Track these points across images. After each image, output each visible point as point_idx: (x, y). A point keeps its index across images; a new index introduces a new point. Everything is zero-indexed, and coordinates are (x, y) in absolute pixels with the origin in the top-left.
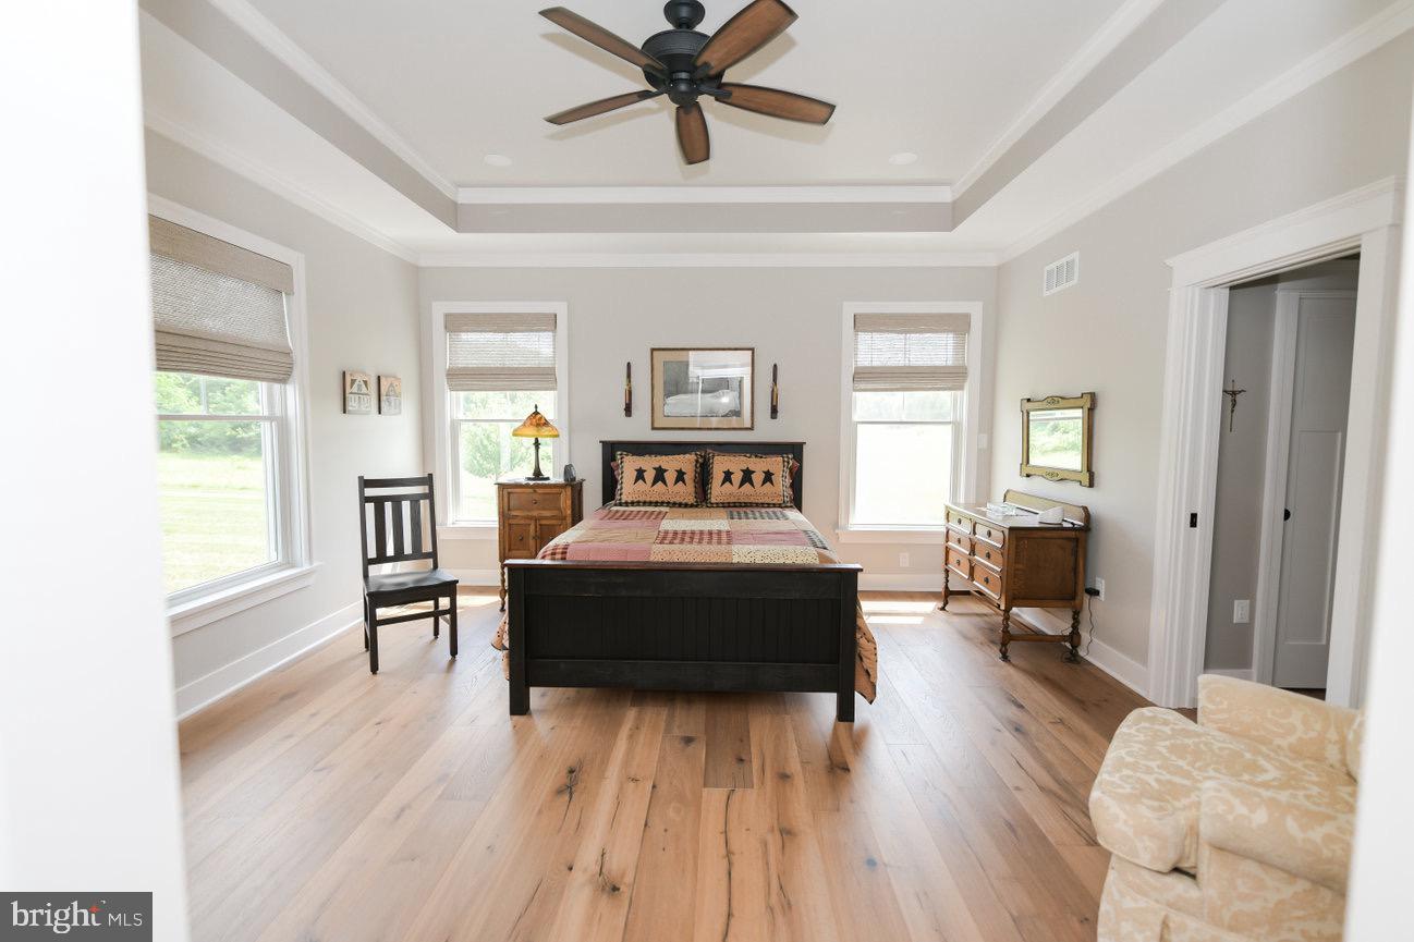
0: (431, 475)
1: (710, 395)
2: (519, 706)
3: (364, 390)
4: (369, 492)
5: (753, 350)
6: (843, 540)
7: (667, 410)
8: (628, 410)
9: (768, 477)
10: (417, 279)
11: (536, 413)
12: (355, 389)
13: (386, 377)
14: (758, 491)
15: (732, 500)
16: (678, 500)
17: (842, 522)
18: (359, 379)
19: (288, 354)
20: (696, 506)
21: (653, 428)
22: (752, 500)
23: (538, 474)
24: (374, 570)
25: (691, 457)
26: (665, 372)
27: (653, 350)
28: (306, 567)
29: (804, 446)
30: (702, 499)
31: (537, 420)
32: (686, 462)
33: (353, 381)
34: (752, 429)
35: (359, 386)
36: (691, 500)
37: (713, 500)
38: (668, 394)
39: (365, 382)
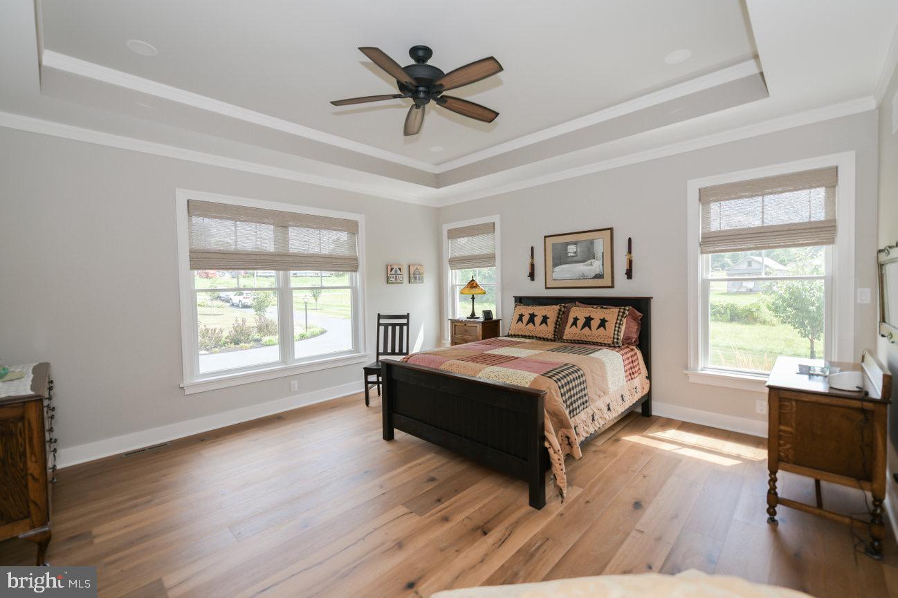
0: (408, 314)
1: (582, 264)
2: (388, 436)
3: (399, 272)
4: (382, 321)
5: (611, 229)
6: (692, 380)
7: (555, 276)
8: (532, 276)
9: (603, 323)
10: (437, 214)
11: (473, 280)
12: (393, 272)
13: (414, 265)
14: (595, 333)
15: (576, 338)
16: (542, 336)
17: (691, 364)
18: (396, 267)
19: (356, 259)
20: (554, 341)
21: (546, 288)
22: (589, 340)
23: (473, 315)
24: (381, 358)
25: (556, 308)
26: (553, 250)
27: (545, 237)
28: (363, 353)
29: (652, 300)
30: (558, 336)
31: (472, 285)
32: (552, 311)
33: (392, 269)
34: (612, 287)
35: (396, 271)
36: (550, 336)
37: (564, 338)
38: (555, 265)
39: (400, 269)
